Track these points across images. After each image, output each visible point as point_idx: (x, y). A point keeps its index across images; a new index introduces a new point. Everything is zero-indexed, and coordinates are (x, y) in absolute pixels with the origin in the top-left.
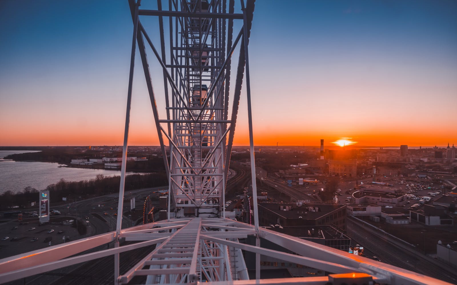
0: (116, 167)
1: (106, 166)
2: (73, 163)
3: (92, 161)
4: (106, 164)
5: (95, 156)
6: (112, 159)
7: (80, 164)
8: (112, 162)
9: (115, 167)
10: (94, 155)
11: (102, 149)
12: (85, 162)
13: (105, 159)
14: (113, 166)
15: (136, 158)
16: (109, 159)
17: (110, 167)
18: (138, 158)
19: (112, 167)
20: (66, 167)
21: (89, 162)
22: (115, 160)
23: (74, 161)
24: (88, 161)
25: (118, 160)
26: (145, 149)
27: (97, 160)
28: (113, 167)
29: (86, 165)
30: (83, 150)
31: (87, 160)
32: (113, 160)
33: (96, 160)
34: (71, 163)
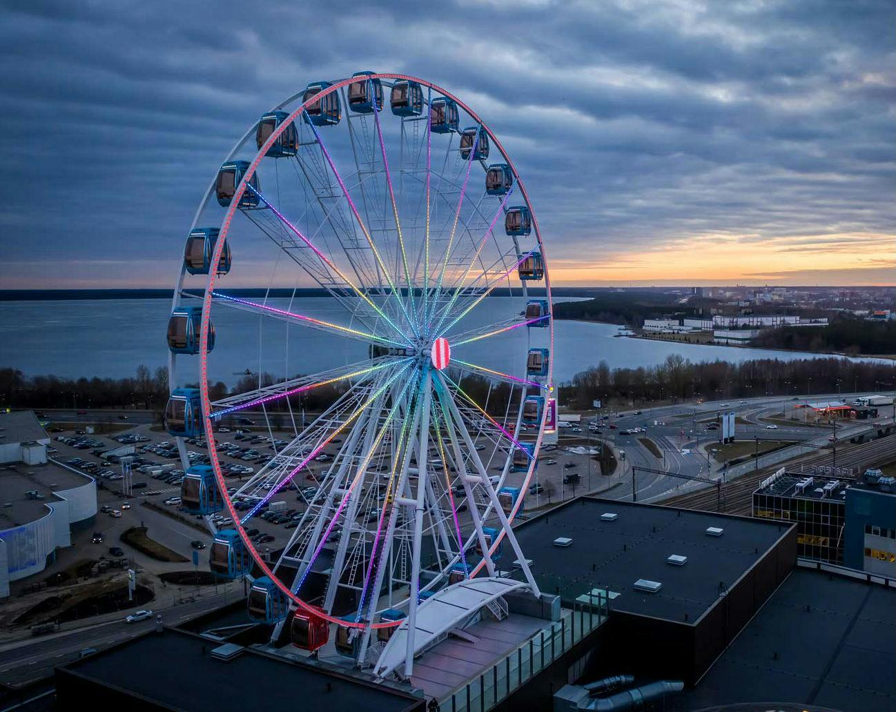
0: (740, 342)
1: (717, 337)
2: (648, 328)
3: (690, 324)
4: (717, 333)
5: (701, 312)
6: (735, 320)
7: (663, 331)
8: (734, 328)
9: (737, 342)
10: (698, 311)
11: (728, 294)
12: (674, 327)
13: (718, 320)
14: (732, 339)
15: (798, 318)
16: (727, 321)
17: (724, 341)
18: (803, 321)
19: (729, 341)
20: (630, 336)
21: (681, 328)
22: (741, 324)
23: (650, 324)
24: (682, 324)
25: (751, 324)
26: (844, 295)
27: (700, 321)
28: (734, 341)
29: (674, 333)
30: (683, 296)
31: (677, 322)
32: (737, 322)
33: (698, 323)
34: (644, 328)
